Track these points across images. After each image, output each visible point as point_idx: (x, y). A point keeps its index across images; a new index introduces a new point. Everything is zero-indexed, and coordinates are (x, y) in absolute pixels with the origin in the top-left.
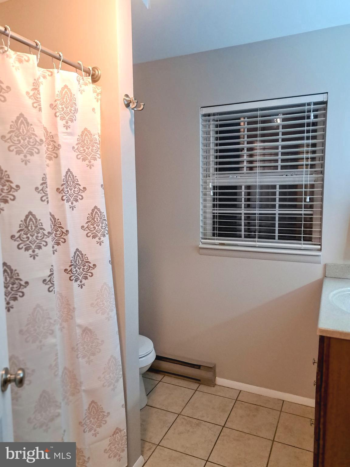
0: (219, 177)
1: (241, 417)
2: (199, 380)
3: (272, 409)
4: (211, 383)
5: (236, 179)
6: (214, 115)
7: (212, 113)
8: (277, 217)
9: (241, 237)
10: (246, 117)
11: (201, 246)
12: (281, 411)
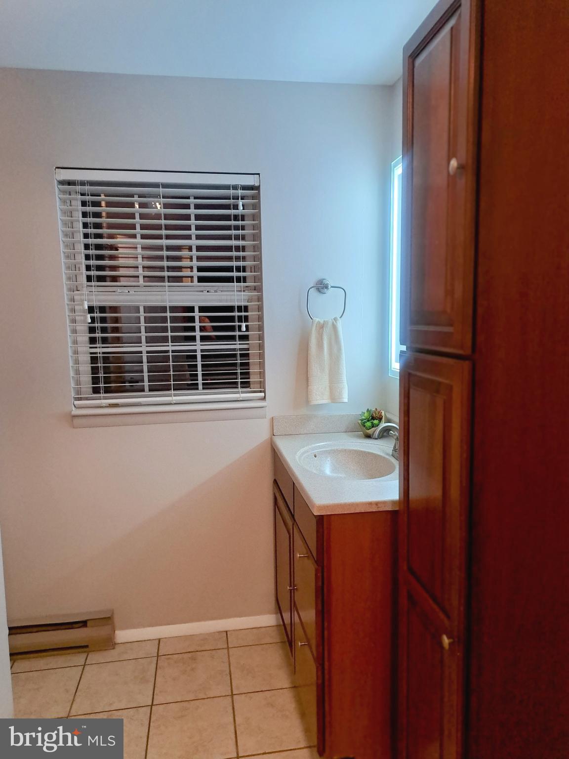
0: (98, 292)
1: (174, 679)
2: (87, 646)
3: (215, 649)
4: (109, 643)
5: (127, 295)
6: (83, 183)
7: (78, 181)
8: (199, 354)
9: (144, 391)
10: (136, 194)
11: (76, 412)
12: (228, 648)
